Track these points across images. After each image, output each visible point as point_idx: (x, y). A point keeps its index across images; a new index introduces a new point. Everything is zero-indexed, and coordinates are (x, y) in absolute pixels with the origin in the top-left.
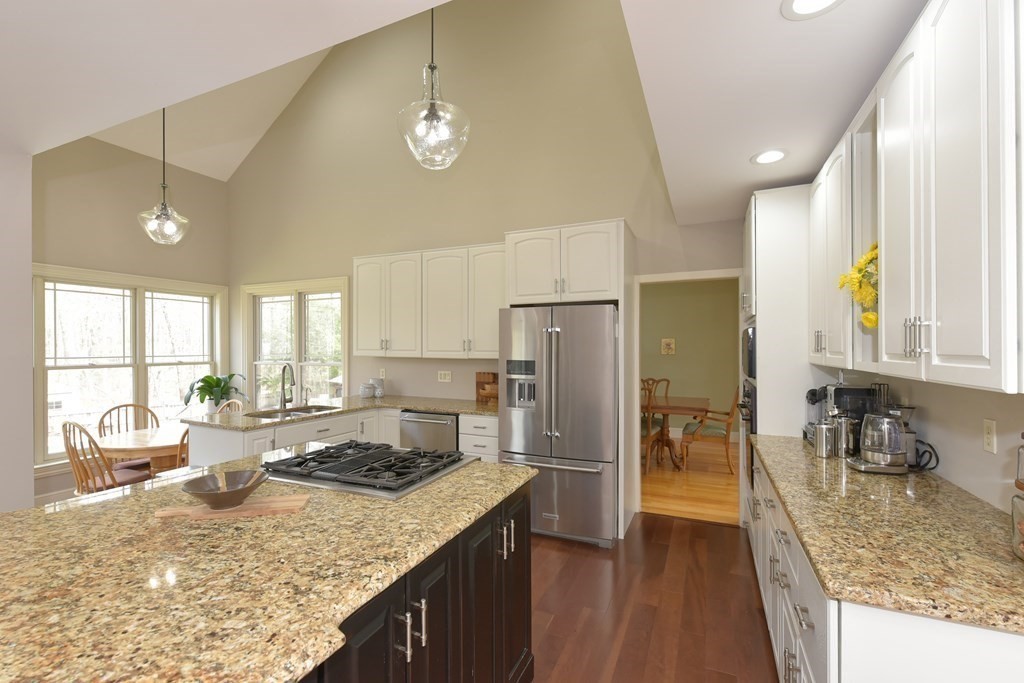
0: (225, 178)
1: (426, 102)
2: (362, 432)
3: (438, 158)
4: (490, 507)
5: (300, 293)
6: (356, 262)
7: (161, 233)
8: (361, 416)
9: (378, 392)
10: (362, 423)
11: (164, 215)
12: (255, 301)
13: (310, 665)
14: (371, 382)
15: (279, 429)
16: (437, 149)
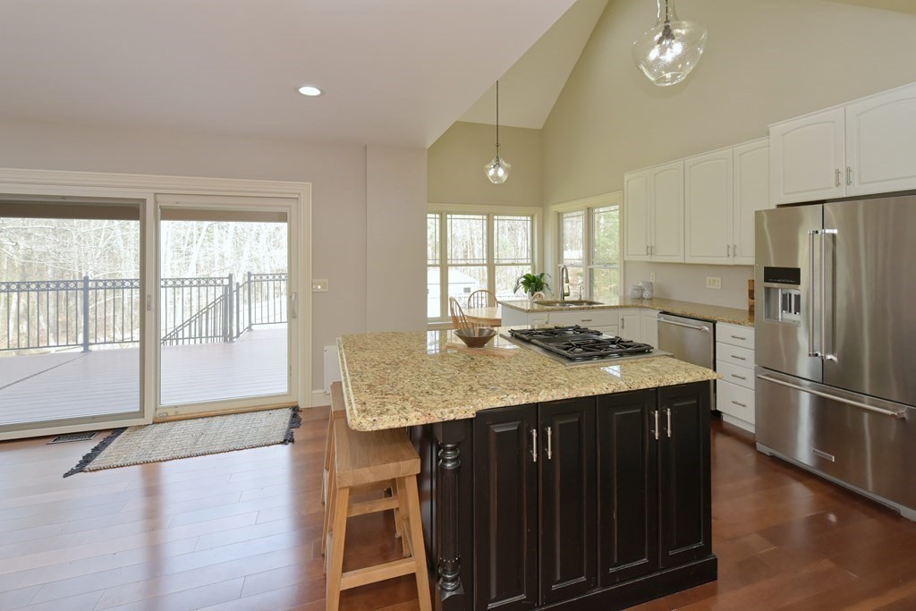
0: (540, 126)
1: (662, 26)
2: (623, 327)
3: (668, 75)
4: (635, 387)
5: (588, 208)
6: (627, 177)
7: (496, 177)
8: (622, 312)
9: (646, 294)
10: (623, 319)
11: (498, 165)
12: (559, 216)
13: (452, 417)
14: (640, 284)
15: (552, 314)
16: (671, 67)
